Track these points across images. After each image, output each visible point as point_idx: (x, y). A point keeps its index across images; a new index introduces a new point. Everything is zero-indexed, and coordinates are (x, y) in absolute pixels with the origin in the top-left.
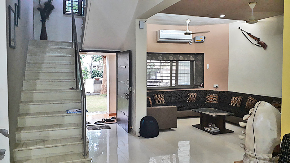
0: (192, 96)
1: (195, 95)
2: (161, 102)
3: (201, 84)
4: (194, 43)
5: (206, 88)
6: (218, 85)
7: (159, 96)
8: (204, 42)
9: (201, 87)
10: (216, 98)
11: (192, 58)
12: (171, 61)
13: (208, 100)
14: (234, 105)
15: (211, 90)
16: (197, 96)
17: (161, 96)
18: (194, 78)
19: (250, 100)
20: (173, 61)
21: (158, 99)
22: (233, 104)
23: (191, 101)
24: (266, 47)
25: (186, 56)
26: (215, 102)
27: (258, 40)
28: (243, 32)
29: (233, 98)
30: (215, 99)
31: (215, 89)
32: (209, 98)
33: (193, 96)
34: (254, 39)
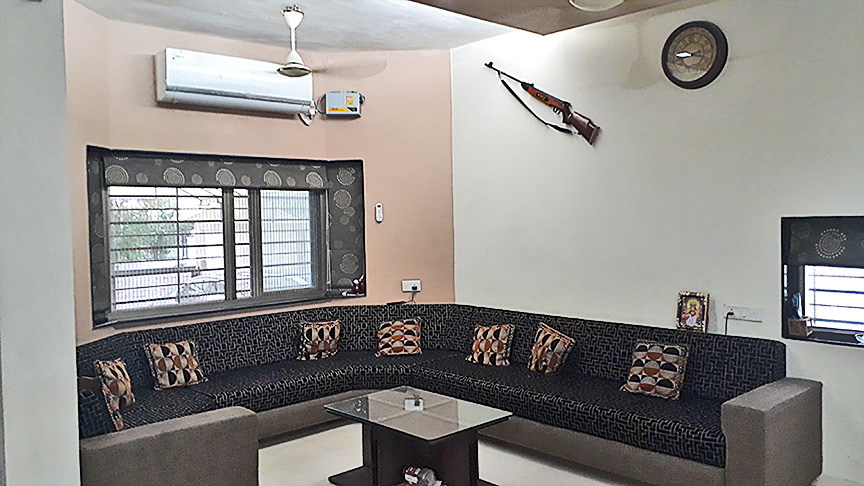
0: (321, 334)
1: (333, 329)
2: (181, 377)
3: (356, 282)
4: (323, 118)
5: (377, 295)
6: (417, 283)
7: (173, 349)
8: (358, 116)
9: (355, 292)
10: (414, 334)
11: (315, 180)
12: (228, 190)
13: (387, 345)
14: (486, 360)
15: (393, 304)
16: (341, 330)
17: (181, 349)
18: (328, 260)
19: (549, 341)
20: (237, 192)
21: (169, 364)
22: (481, 358)
23: (319, 356)
24: (597, 134)
25: (291, 170)
26: (410, 349)
27: (564, 108)
28: (503, 81)
29: (480, 333)
30: (410, 338)
31: (406, 299)
32: (387, 335)
33: (326, 334)
34: (550, 105)
